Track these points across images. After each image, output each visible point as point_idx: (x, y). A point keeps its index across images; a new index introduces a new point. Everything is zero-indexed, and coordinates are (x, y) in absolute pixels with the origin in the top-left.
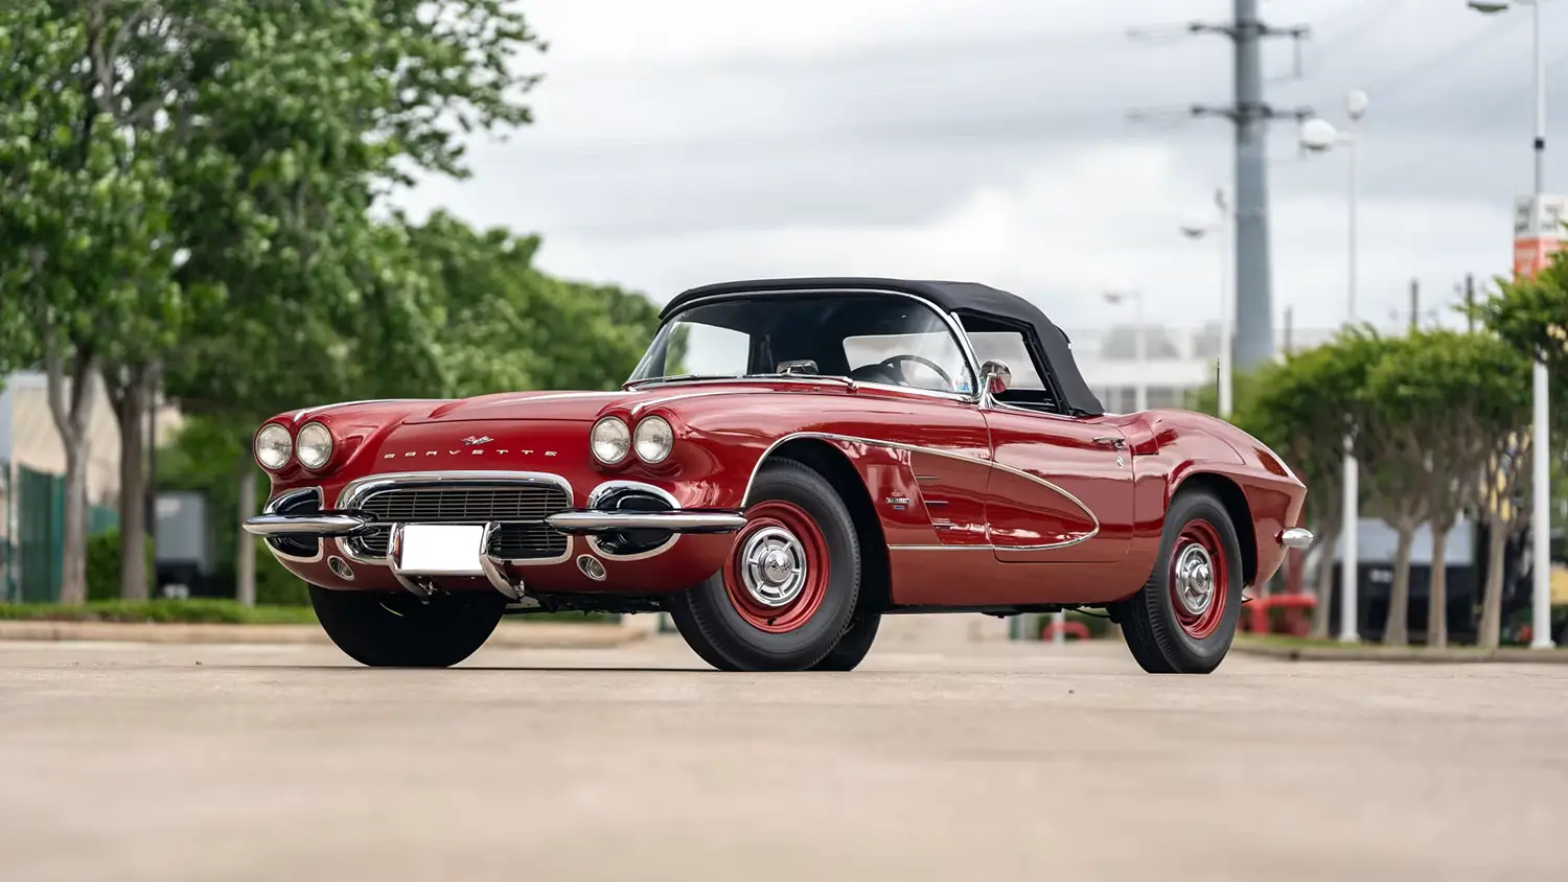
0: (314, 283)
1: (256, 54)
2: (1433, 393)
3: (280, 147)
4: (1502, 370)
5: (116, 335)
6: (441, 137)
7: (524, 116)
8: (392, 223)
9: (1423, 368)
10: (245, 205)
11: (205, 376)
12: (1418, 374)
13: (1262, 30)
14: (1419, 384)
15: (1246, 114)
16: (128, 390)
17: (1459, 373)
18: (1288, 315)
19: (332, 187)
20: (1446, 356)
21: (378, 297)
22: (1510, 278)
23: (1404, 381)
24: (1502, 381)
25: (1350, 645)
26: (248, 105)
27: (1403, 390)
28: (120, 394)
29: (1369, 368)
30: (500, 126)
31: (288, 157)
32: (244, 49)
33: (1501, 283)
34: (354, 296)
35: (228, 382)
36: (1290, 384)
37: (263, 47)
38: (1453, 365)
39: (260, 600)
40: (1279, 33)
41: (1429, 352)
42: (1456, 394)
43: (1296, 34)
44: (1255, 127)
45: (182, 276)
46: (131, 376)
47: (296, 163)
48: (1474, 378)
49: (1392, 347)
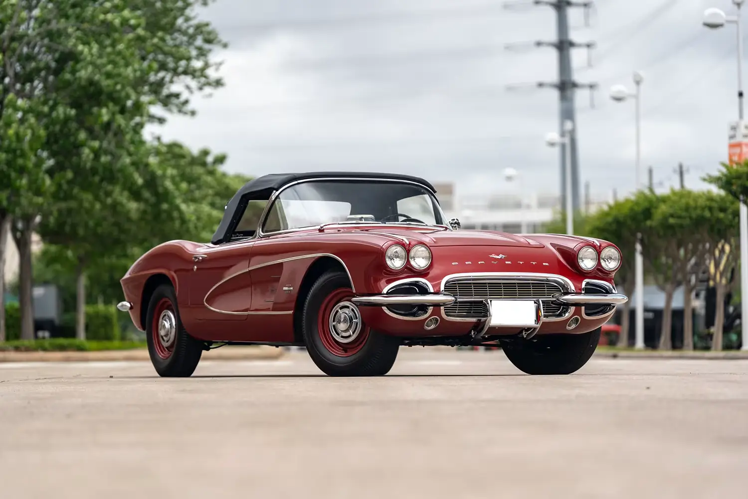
0: (119, 175)
1: (89, 58)
2: (687, 222)
3: (100, 105)
4: (723, 210)
5: (18, 204)
6: (177, 96)
7: (218, 83)
8: (156, 143)
9: (681, 209)
10: (82, 135)
11: (61, 224)
12: (679, 212)
13: (572, 44)
14: (680, 217)
15: (566, 86)
16: (22, 232)
17: (699, 212)
18: (587, 186)
19: (127, 125)
20: (692, 203)
21: (152, 182)
22: (727, 162)
23: (672, 216)
24: (721, 215)
25: (639, 350)
26: (83, 83)
27: (672, 221)
28: (18, 234)
29: (653, 211)
30: (208, 90)
31: (104, 111)
32: (82, 57)
33: (724, 165)
34: (140, 181)
35: (74, 227)
36: (610, 219)
37: (92, 55)
38: (696, 208)
39: (88, 338)
40: (580, 46)
41: (684, 201)
42: (699, 222)
43: (589, 46)
44: (568, 93)
45: (51, 172)
46: (23, 225)
47: (108, 112)
48: (707, 214)
49: (663, 200)
